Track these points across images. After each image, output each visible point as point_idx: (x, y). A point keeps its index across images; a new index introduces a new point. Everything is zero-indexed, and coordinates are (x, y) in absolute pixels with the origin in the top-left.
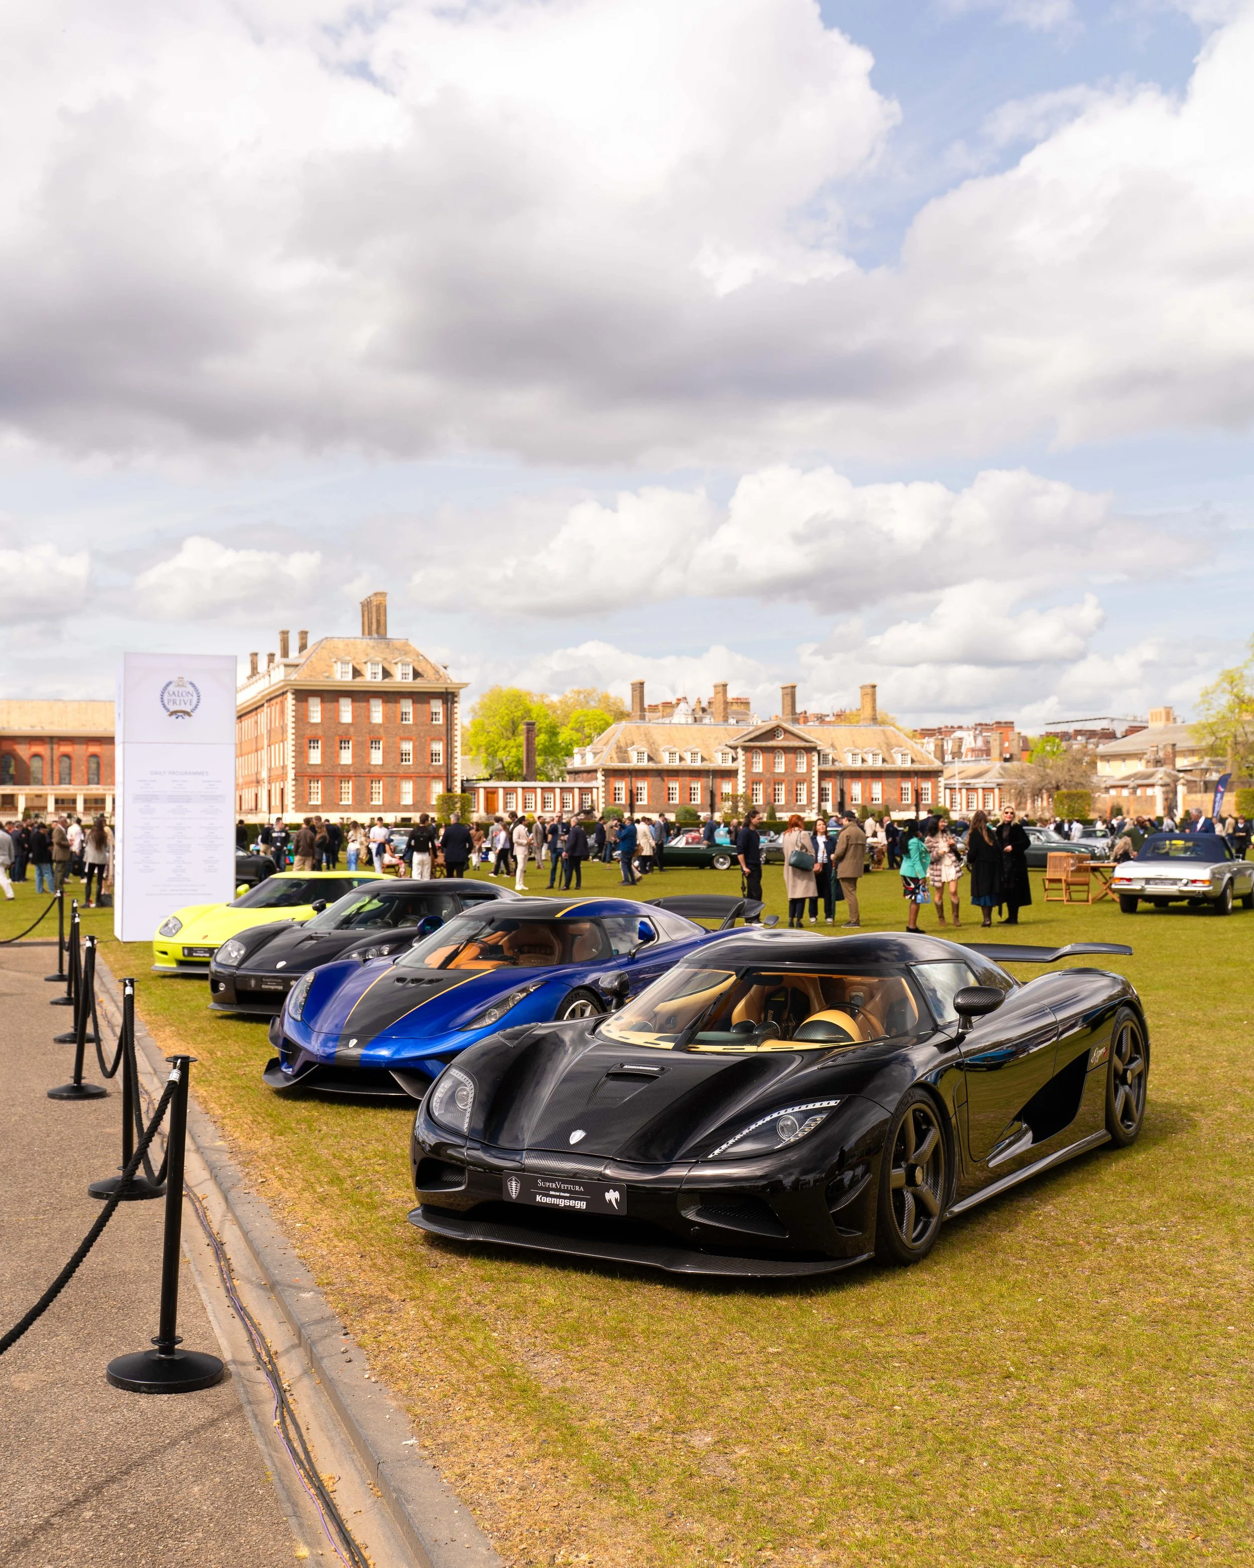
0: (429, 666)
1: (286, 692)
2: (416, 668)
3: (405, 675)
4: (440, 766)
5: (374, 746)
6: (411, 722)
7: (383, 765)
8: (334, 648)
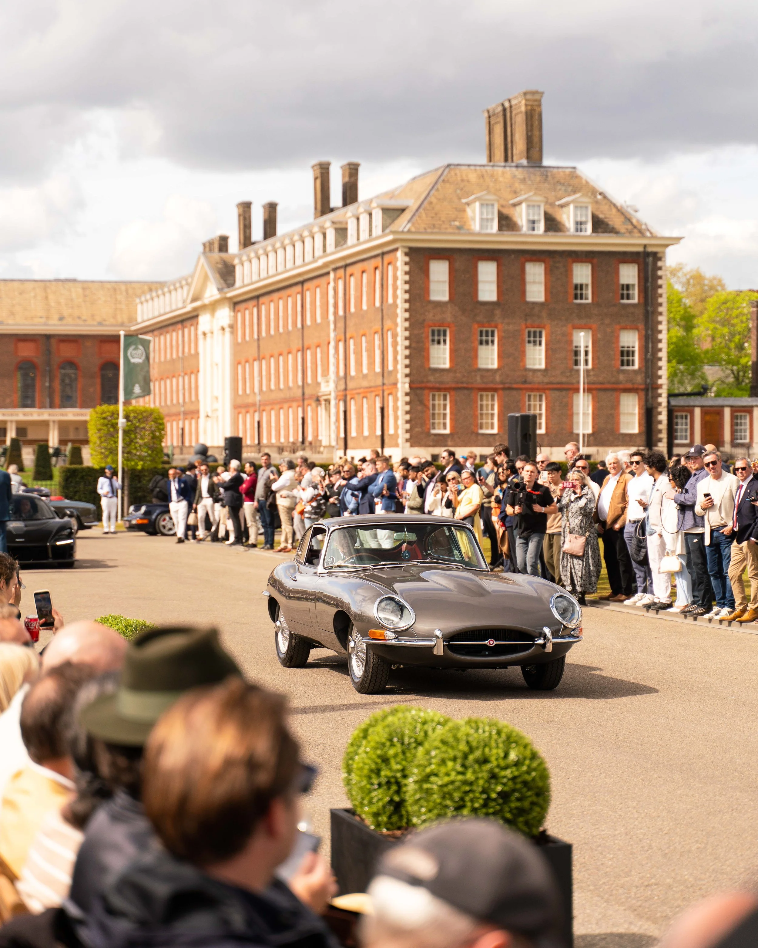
0: (614, 211)
1: (396, 250)
2: (598, 213)
3: (579, 225)
4: (634, 371)
5: (532, 339)
6: (590, 301)
7: (546, 370)
8: (462, 180)
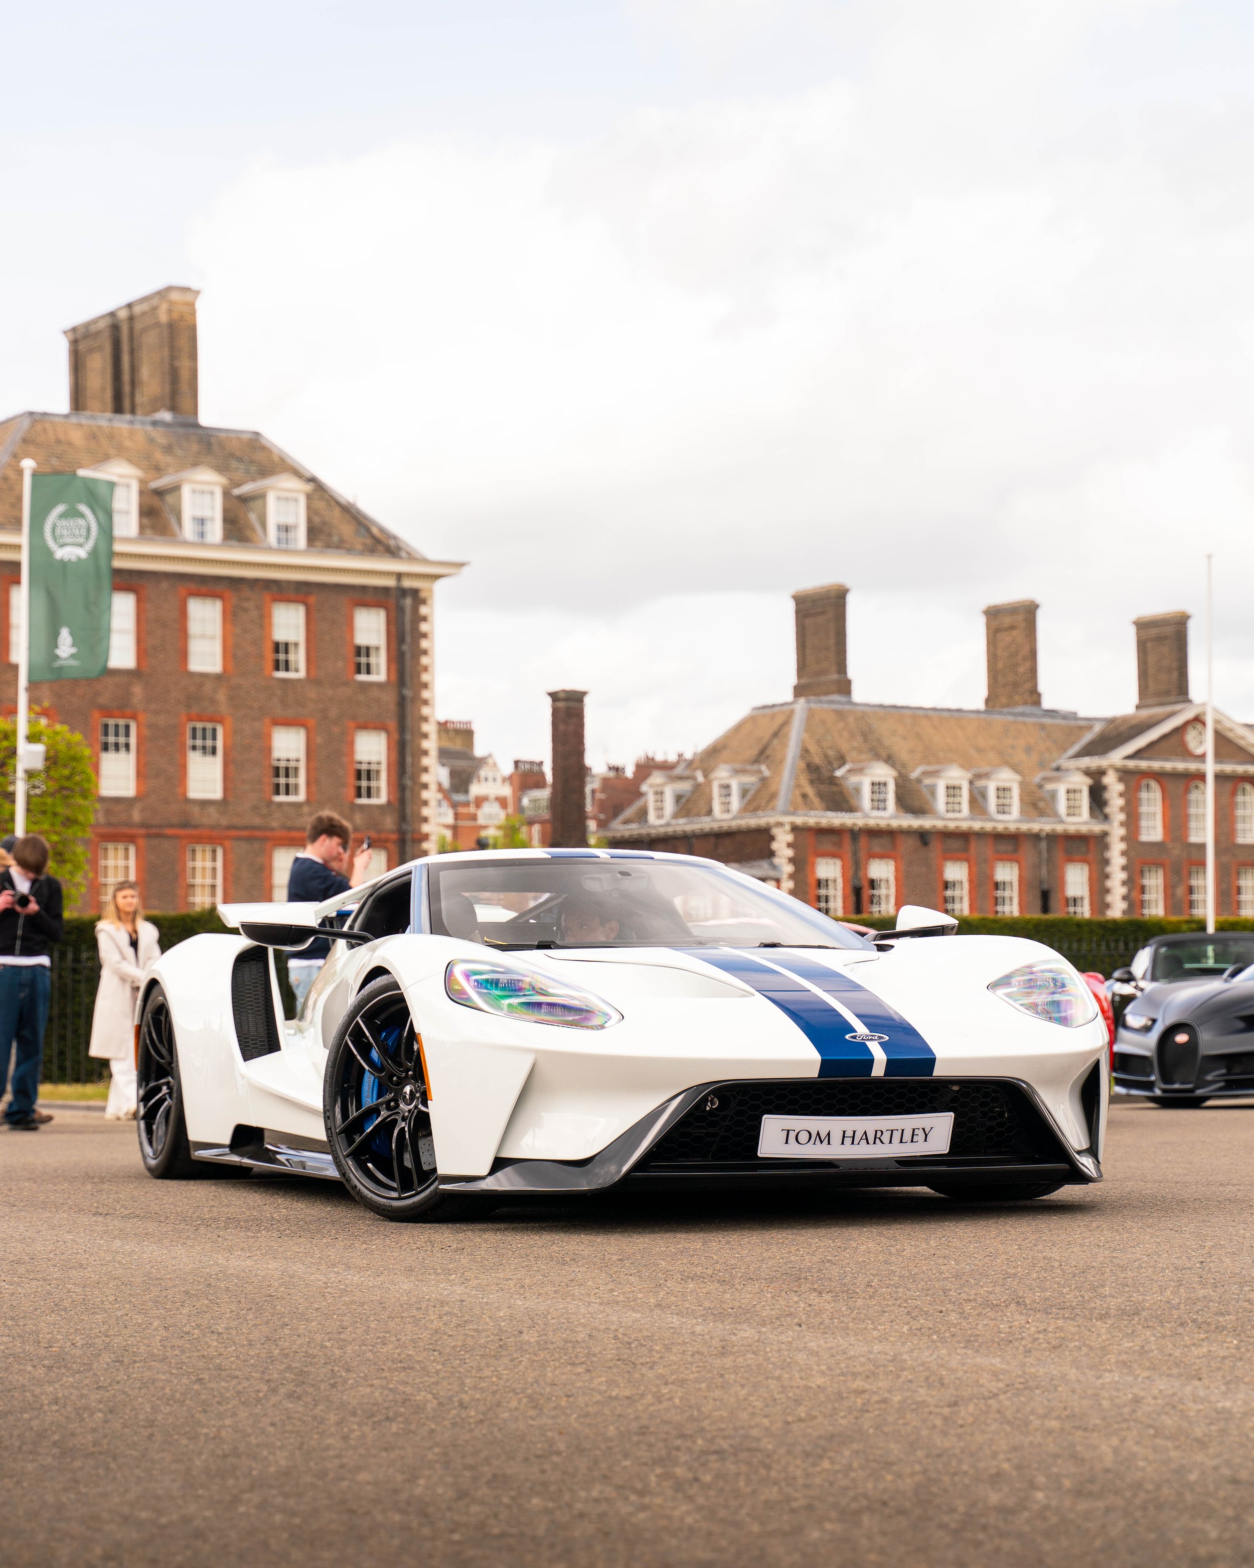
3: (283, 531)
4: (380, 807)
5: (199, 742)
6: (302, 674)
7: (225, 801)
8: (59, 442)
